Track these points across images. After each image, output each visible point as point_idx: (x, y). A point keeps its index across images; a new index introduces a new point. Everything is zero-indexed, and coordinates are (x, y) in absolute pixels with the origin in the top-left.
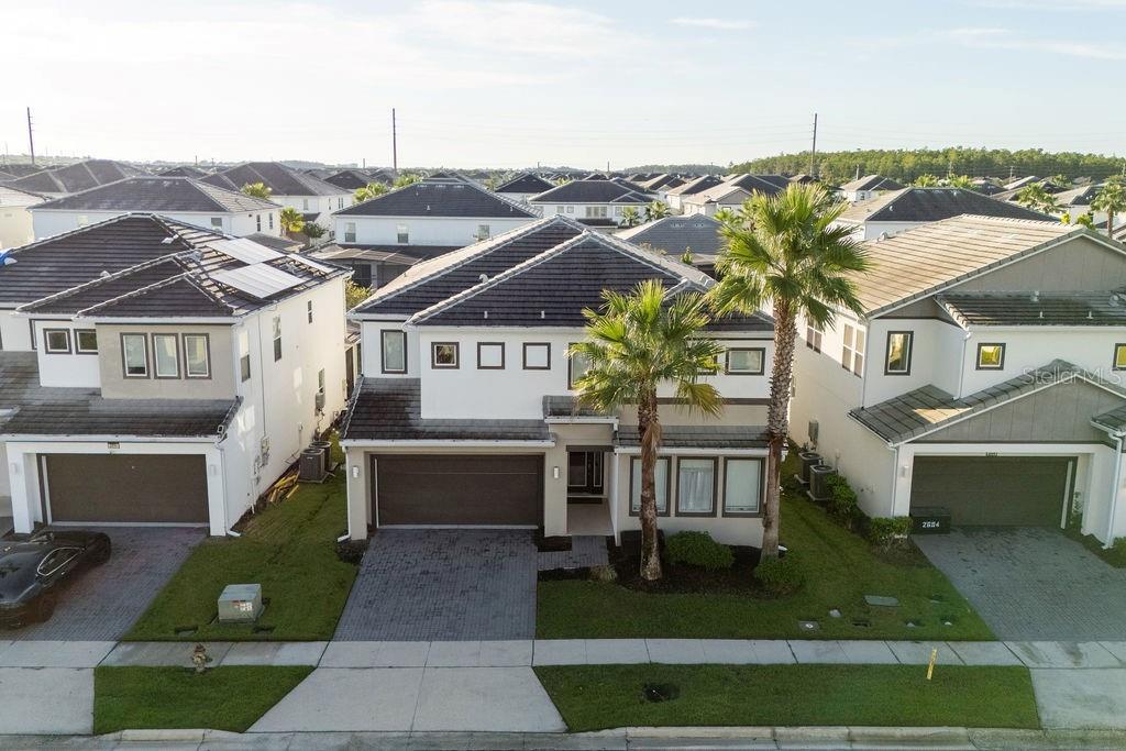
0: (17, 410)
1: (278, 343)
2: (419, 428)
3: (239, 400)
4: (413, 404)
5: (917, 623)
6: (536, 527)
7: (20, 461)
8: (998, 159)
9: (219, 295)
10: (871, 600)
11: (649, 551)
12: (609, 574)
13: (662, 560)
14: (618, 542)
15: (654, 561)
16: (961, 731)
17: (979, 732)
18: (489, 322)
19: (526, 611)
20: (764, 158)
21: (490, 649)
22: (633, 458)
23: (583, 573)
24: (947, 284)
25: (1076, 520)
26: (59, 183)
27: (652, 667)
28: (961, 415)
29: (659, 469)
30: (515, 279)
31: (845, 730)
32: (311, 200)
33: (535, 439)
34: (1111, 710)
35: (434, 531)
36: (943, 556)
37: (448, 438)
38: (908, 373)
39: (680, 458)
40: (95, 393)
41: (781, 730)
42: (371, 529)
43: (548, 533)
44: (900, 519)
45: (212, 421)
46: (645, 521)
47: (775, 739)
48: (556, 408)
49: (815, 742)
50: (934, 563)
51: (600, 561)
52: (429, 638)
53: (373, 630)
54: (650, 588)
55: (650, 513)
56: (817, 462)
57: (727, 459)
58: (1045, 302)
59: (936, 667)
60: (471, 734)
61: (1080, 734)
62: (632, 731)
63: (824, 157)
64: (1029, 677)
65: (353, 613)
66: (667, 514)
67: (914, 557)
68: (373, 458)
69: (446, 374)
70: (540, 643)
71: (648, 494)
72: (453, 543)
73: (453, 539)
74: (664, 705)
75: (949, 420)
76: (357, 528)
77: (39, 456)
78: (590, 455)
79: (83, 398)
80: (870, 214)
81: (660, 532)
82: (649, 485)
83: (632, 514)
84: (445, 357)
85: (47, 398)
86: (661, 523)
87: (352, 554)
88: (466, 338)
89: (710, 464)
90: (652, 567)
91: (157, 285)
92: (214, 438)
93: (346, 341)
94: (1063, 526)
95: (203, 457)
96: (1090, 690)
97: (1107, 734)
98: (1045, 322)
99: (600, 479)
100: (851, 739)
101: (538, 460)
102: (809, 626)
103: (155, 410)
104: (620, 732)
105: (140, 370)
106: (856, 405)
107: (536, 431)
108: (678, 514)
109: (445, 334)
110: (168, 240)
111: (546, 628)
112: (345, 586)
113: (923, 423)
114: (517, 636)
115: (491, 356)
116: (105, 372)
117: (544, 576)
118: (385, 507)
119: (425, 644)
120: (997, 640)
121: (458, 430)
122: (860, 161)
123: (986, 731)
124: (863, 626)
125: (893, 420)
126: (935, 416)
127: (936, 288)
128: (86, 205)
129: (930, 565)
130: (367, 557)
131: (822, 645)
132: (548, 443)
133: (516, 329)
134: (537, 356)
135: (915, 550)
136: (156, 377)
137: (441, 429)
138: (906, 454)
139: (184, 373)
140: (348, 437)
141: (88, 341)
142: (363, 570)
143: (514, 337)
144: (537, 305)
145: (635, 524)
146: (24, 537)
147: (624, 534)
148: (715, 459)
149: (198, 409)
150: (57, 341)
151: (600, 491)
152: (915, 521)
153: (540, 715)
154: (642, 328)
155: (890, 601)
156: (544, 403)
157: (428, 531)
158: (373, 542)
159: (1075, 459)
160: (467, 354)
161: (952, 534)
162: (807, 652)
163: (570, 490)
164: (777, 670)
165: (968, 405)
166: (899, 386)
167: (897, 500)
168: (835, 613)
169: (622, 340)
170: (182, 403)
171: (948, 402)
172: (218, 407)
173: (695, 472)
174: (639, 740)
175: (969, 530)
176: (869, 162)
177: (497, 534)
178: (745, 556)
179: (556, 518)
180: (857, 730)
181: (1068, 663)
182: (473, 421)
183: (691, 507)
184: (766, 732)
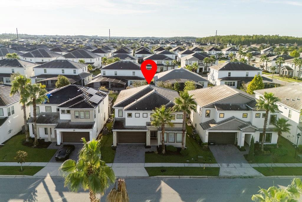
0: (57, 124)
1: (99, 110)
2: (125, 127)
3: (94, 122)
4: (124, 123)
5: (205, 161)
6: (145, 144)
7: (59, 133)
8: (266, 38)
9: (91, 104)
10: (199, 157)
11: (163, 149)
12: (157, 153)
13: (166, 150)
14: (159, 147)
15: (164, 150)
16: (206, 176)
17: (209, 176)
18: (137, 110)
19: (143, 158)
20: (205, 37)
21: (138, 164)
22: (161, 133)
23: (153, 152)
24: (216, 102)
25: (237, 143)
26: (33, 55)
27: (162, 167)
28: (216, 126)
29: (165, 135)
30: (142, 101)
31: (190, 176)
32: (92, 59)
33: (145, 129)
34: (230, 174)
35: (128, 145)
36: (213, 149)
37: (130, 129)
38: (209, 117)
39: (169, 133)
40: (70, 121)
41: (180, 176)
42: (117, 144)
43: (147, 145)
44: (206, 143)
45: (90, 126)
46: (162, 143)
47: (179, 177)
48: (149, 124)
49: (185, 178)
50: (211, 150)
51: (155, 150)
52: (128, 163)
53: (119, 161)
54: (163, 155)
55: (163, 143)
56: (195, 131)
57: (177, 133)
58: (233, 105)
59: (205, 167)
60: (135, 177)
61: (224, 177)
62: (159, 176)
63: (221, 37)
64: (219, 169)
65: (116, 159)
66: (167, 142)
67: (208, 149)
68: (117, 132)
69: (130, 118)
70: (145, 163)
71: (163, 140)
72: (131, 147)
73: (131, 146)
74: (164, 173)
75: (214, 126)
76: (115, 144)
77: (61, 132)
78: (155, 132)
79: (67, 122)
80: (220, 69)
81: (165, 145)
82: (163, 138)
83: (161, 142)
84: (130, 115)
85: (62, 122)
86: (165, 144)
87: (114, 148)
88: (133, 113)
89: (174, 134)
90: (164, 151)
91: (80, 102)
92: (91, 129)
93: (109, 105)
94: (235, 144)
95: (89, 133)
96: (228, 171)
97: (228, 177)
98: (230, 110)
99: (156, 135)
100: (190, 177)
101: (145, 133)
102: (188, 161)
103: (81, 124)
104: (157, 176)
105: (78, 117)
106: (200, 122)
107: (145, 128)
108: (169, 142)
109: (130, 112)
110: (78, 91)
111: (147, 161)
112: (114, 154)
113: (210, 127)
114: (142, 162)
115: (137, 115)
116: (72, 117)
117: (146, 153)
118: (119, 140)
119: (127, 164)
120: (216, 163)
121: (132, 128)
122: (230, 39)
123: (210, 176)
124: (196, 161)
125: (206, 126)
126: (212, 126)
127: (214, 103)
128: (46, 67)
129: (210, 151)
130: (117, 149)
131: (189, 164)
132: (147, 130)
133: (141, 111)
134: (145, 115)
135: (209, 148)
136: (80, 118)
137: (129, 128)
138: (207, 132)
139: (85, 117)
140: (114, 129)
141: (69, 112)
142: (116, 151)
143: (141, 112)
144: (145, 106)
145: (161, 144)
146: (59, 146)
147: (160, 146)
148: (175, 133)
149: (88, 124)
150: (63, 112)
151: (156, 137)
152: (209, 143)
153: (145, 174)
154: (162, 114)
155: (202, 157)
156: (146, 123)
157: (126, 144)
158: (118, 147)
159: (237, 133)
160: (133, 115)
161: (216, 145)
162: (187, 165)
163: (151, 137)
164: (181, 168)
165: (217, 124)
166: (208, 119)
167: (206, 140)
168: (193, 159)
169: (159, 115)
170: (85, 123)
171: (215, 123)
172: (91, 123)
173: (171, 135)
174: (160, 177)
175: (219, 144)
176: (232, 39)
177: (138, 145)
178: (179, 149)
179: (148, 142)
180: (191, 176)
181: (226, 167)
182: (134, 126)
183: (171, 141)
184: (178, 176)
